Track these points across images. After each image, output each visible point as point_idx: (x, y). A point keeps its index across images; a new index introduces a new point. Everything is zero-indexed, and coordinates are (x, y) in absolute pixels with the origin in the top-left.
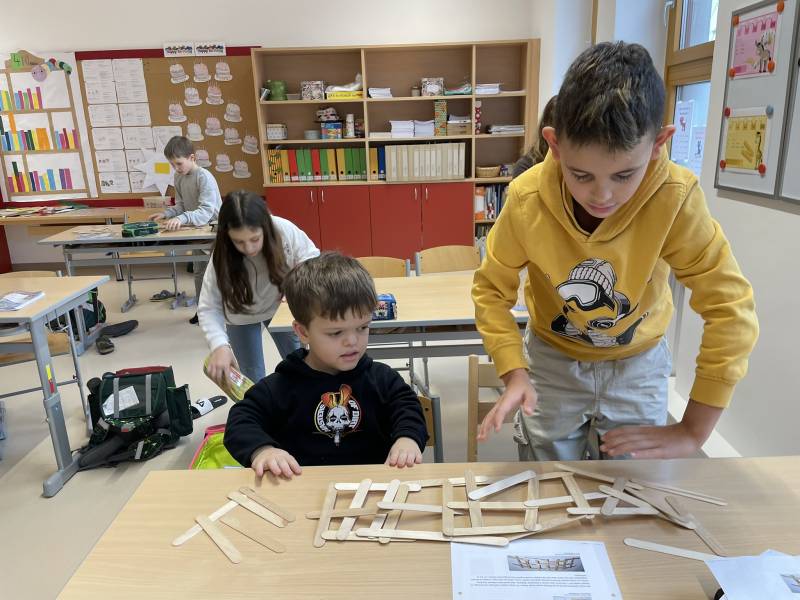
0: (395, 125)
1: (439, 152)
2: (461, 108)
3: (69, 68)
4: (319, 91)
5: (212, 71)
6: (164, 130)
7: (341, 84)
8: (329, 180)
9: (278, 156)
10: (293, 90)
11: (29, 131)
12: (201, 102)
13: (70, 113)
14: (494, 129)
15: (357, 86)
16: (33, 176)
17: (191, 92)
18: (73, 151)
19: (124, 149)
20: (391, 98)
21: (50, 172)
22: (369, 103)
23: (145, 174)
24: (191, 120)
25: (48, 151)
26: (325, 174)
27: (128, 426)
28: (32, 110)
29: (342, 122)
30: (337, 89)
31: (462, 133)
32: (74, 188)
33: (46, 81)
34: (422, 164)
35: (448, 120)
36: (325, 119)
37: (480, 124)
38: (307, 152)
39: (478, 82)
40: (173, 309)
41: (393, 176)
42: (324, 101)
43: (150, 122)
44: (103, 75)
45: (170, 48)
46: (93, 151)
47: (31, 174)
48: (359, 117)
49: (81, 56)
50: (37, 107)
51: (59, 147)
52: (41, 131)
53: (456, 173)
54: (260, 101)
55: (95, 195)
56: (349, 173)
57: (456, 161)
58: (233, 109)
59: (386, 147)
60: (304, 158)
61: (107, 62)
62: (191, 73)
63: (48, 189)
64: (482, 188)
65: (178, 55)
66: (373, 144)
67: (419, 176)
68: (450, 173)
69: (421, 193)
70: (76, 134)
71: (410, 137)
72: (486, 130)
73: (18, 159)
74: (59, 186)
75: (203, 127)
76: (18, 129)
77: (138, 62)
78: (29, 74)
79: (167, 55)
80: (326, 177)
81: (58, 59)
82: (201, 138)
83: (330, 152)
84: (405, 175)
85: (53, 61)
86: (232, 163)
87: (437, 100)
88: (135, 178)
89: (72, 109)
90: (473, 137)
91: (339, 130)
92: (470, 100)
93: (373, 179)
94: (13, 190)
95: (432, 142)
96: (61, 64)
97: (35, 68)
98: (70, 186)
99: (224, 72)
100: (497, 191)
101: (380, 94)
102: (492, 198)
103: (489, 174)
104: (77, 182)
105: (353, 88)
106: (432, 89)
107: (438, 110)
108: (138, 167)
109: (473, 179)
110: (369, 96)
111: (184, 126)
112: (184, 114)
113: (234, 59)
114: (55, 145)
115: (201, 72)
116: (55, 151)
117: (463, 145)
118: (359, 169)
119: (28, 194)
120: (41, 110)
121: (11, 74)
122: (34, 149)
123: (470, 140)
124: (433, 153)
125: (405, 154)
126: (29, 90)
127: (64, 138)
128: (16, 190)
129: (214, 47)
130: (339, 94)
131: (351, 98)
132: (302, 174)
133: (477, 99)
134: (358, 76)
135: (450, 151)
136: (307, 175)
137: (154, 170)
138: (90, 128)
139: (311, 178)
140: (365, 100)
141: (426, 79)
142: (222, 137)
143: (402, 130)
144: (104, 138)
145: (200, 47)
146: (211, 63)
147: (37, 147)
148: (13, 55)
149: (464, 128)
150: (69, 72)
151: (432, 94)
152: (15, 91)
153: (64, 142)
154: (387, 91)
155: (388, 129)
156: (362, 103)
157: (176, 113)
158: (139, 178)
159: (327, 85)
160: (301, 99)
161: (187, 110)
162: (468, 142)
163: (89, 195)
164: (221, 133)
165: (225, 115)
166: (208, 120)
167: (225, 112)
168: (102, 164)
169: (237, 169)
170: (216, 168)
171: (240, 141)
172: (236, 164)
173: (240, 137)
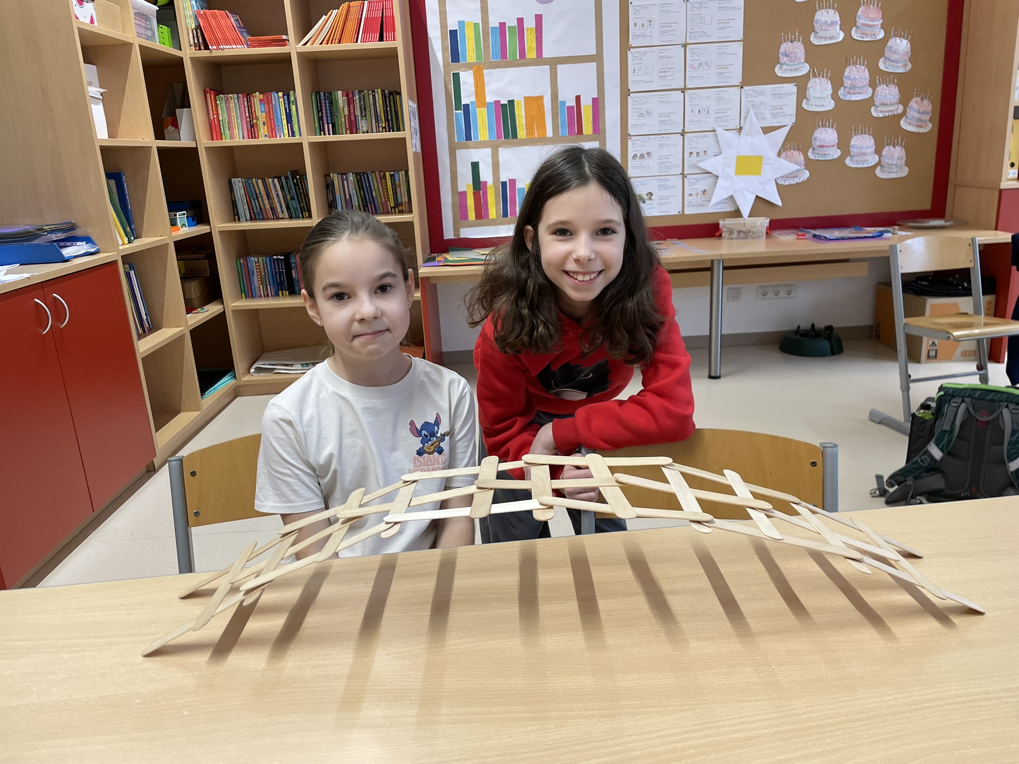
6: (762, 93)
11: (511, 103)
12: (841, 36)
17: (827, 17)
18: (589, 138)
23: (717, 177)
24: (816, 71)
25: (543, 140)
28: (522, 59)
33: (555, 4)
43: (737, 78)
46: (625, 136)
47: (504, 184)
50: (531, 54)
51: (562, 130)
52: (534, 102)
58: (899, 47)
70: (597, 105)
73: (483, 156)
75: (837, 84)
76: (490, 99)
86: (878, 151)
88: (700, 184)
89: (598, 58)
94: (464, 216)
108: (707, 165)
111: (802, 83)
112: (807, 60)
114: (555, 129)
116: (556, 139)
119: (494, 223)
120: (540, 59)
122: (515, 135)
126: (520, 21)
128: (472, 215)
137: (733, 170)
138: (625, 93)
142: (870, 102)
144: (649, 113)
147: (522, 133)
153: (573, 123)
157: (792, 59)
161: (813, 54)
164: (867, 93)
165: (882, 60)
166: (847, 70)
167: (882, 54)
168: (638, 162)
169: (885, 160)
170: (848, 162)
171: (901, 109)
172: (886, 151)
173: (901, 101)
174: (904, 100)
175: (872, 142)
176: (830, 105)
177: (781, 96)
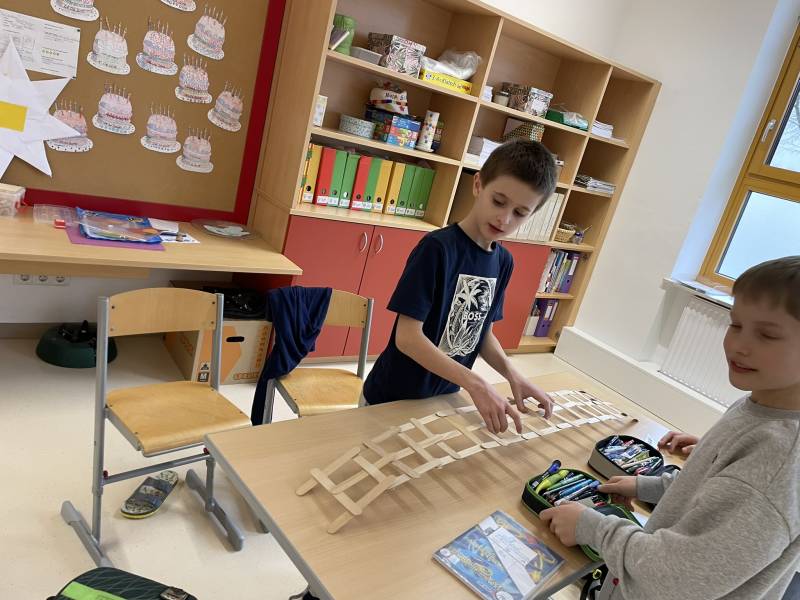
4: (415, 62)
6: (30, 27)
14: (590, 182)
15: (467, 73)
26: (369, 199)
29: (421, 122)
30: (439, 66)
38: (354, 158)
53: (542, 234)
54: (330, 50)
58: (211, 29)
60: (344, 165)
66: (464, 172)
68: (537, 233)
75: (135, 46)
82: (124, 69)
83: (387, 166)
86: (181, 139)
87: (535, 123)
90: (570, 187)
91: (414, 135)
100: (558, 258)
102: (552, 267)
105: (458, 72)
106: (537, 106)
109: (551, 242)
131: (452, 88)
132: (333, 194)
139: (345, 202)
140: (479, 101)
141: (534, 90)
142: (174, 81)
151: (535, 113)
160: (384, 65)
164: (172, 71)
165: (191, 37)
166: (149, 34)
167: (193, 31)
169: (188, 151)
170: (143, 141)
171: (208, 99)
172: (188, 141)
173: (209, 91)
174: (214, 91)
175: (174, 126)
176: (122, 68)
177: (57, 38)
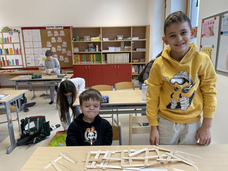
0: (110, 48)
1: (122, 56)
2: (128, 44)
3: (19, 32)
4: (89, 39)
5: (59, 33)
6: (45, 49)
7: (95, 37)
8: (91, 63)
9: (77, 56)
10: (82, 38)
11: (8, 49)
12: (56, 41)
13: (19, 44)
14: (137, 49)
15: (99, 37)
16: (8, 61)
17: (53, 39)
18: (19, 54)
19: (34, 54)
20: (108, 41)
21: (13, 60)
22: (102, 42)
23: (39, 61)
24: (53, 46)
25: (13, 54)
26: (90, 61)
27: (32, 133)
28: (9, 43)
29: (95, 47)
30: (94, 38)
31: (128, 50)
32: (19, 65)
33: (13, 35)
34: (117, 59)
35: (124, 47)
36: (90, 46)
37: (133, 48)
38: (85, 55)
39: (133, 37)
40: (46, 99)
41: (109, 62)
42: (90, 41)
43: (41, 47)
44: (29, 34)
45: (48, 27)
46: (25, 54)
48: (100, 46)
49: (23, 28)
50: (10, 42)
51: (16, 53)
52: (11, 49)
53: (127, 61)
54: (72, 41)
55: (25, 67)
56: (97, 61)
57: (127, 58)
58: (65, 43)
59: (107, 54)
60: (84, 57)
61: (30, 30)
62: (54, 34)
63: (12, 65)
64: (134, 66)
65: (50, 28)
66: (103, 53)
67: (116, 62)
68: (125, 61)
69: (117, 66)
70: (21, 50)
71: (114, 51)
72: (135, 50)
73: (4, 56)
74: (15, 64)
75: (56, 48)
76: (4, 48)
77: (39, 31)
78: (8, 33)
79: (47, 28)
80: (90, 62)
81: (17, 29)
83: (92, 55)
84: (112, 62)
85: (15, 30)
86: (64, 58)
87: (121, 41)
88: (37, 62)
89: (20, 43)
90: (131, 51)
91: (94, 49)
92: (130, 42)
93: (103, 63)
94: (2, 65)
95: (120, 53)
96: (17, 31)
97: (10, 31)
98: (18, 64)
99: (62, 33)
100: (138, 66)
101: (106, 40)
102: (137, 68)
103: (136, 62)
104: (20, 63)
105: (98, 38)
106: (120, 38)
107: (122, 44)
108: (38, 59)
109: (131, 63)
110: (102, 40)
111: (51, 48)
112: (51, 44)
113: (66, 30)
114: (14, 53)
115: (56, 33)
116: (15, 54)
117: (129, 54)
118: (99, 60)
119: (6, 66)
120: (11, 43)
121: (3, 33)
123: (131, 52)
124: (120, 56)
125: (112, 56)
126: (8, 38)
127: (17, 51)
128: (3, 65)
129: (60, 26)
130: (94, 39)
131: (98, 40)
132: (84, 61)
133: (133, 41)
134: (100, 35)
135: (125, 56)
136: (85, 62)
137: (42, 60)
138: (24, 48)
139: (86, 62)
140: (101, 41)
141: (118, 36)
142: (62, 51)
143: (111, 49)
144: (28, 51)
145: (56, 27)
146: (59, 31)
147: (9, 53)
148: (4, 28)
149: (129, 49)
150: (19, 33)
151: (120, 40)
152: (4, 38)
153: (17, 52)
154: (108, 39)
155: (108, 49)
156: (101, 42)
157: (49, 44)
158: (38, 62)
159: (91, 37)
160: (84, 41)
161: (52, 44)
162: (130, 53)
163: (23, 67)
166: (58, 46)
167: (62, 44)
168: (28, 58)
169: (65, 60)
170: (60, 60)
171: (66, 52)
172: (65, 58)
173: (66, 51)
176: (55, 51)
